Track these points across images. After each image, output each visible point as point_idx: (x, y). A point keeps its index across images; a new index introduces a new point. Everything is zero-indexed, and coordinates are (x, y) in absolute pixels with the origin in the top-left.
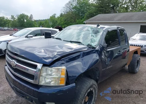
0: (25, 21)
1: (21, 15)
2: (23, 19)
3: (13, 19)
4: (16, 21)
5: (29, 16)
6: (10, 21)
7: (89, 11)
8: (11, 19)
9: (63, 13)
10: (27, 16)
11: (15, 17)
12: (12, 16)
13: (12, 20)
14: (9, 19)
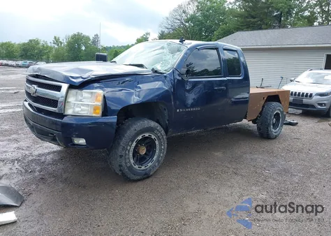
0: (83, 48)
1: (75, 35)
2: (79, 45)
3: (58, 45)
4: (63, 48)
5: (91, 38)
6: (51, 48)
7: (224, 26)
8: (53, 45)
9: (166, 31)
10: (88, 38)
11: (61, 40)
12: (55, 38)
13: (56, 46)
14: (49, 45)
